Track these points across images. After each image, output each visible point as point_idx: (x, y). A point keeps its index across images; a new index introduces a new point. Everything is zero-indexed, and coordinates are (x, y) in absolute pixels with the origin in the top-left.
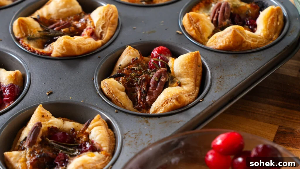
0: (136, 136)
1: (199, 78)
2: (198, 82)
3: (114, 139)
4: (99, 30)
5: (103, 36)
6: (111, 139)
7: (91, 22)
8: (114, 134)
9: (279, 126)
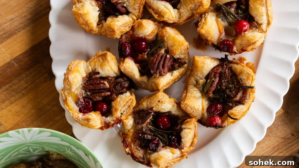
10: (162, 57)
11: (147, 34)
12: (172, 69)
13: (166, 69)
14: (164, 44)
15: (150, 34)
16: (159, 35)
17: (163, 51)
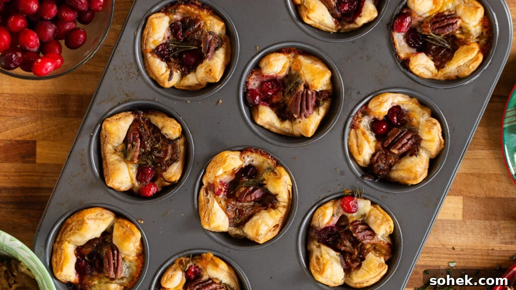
0: (129, 76)
1: (104, 166)
2: (104, 162)
3: (147, 70)
4: (210, 197)
5: (204, 192)
6: (149, 69)
7: (220, 202)
8: (149, 75)
9: (35, 162)
10: (302, 95)
11: (279, 71)
12: (317, 106)
13: (311, 109)
14: (301, 79)
15: (282, 70)
16: (292, 69)
17: (302, 88)
